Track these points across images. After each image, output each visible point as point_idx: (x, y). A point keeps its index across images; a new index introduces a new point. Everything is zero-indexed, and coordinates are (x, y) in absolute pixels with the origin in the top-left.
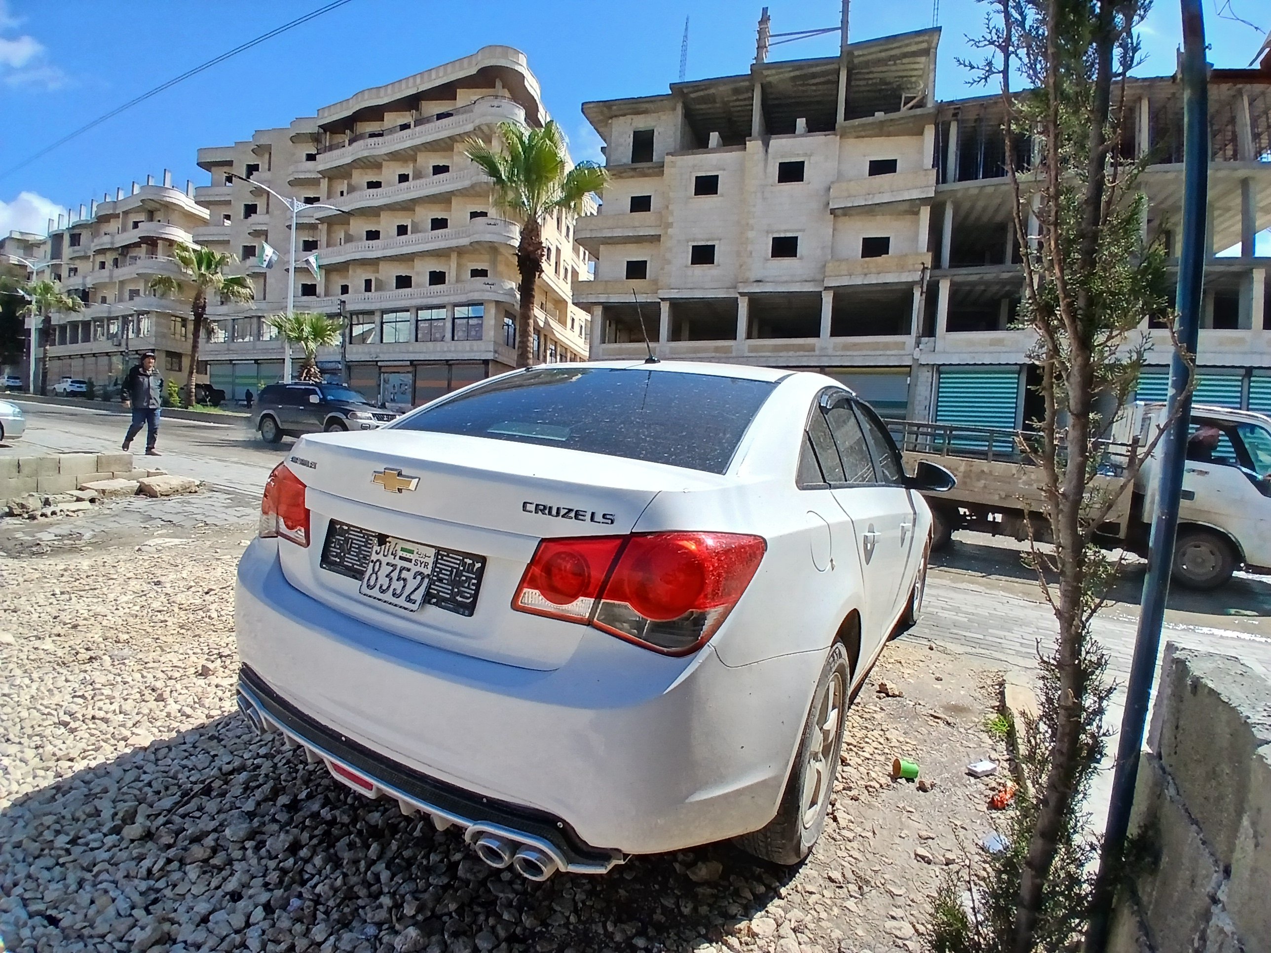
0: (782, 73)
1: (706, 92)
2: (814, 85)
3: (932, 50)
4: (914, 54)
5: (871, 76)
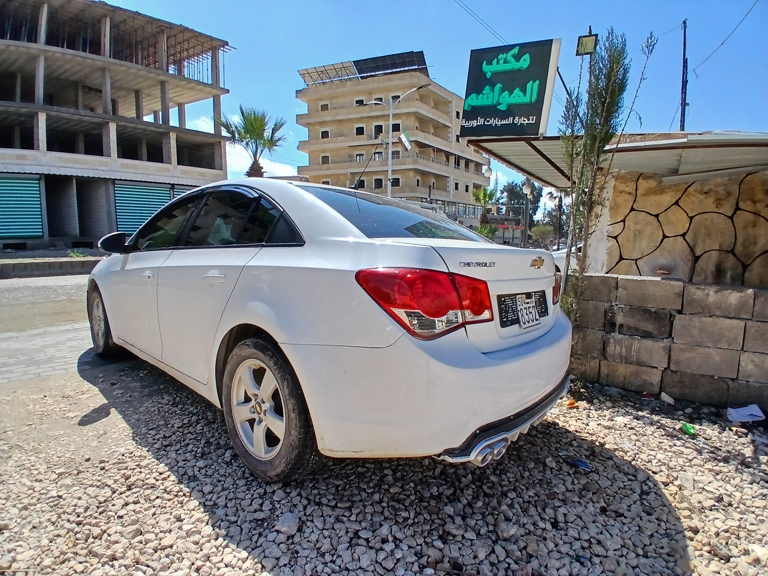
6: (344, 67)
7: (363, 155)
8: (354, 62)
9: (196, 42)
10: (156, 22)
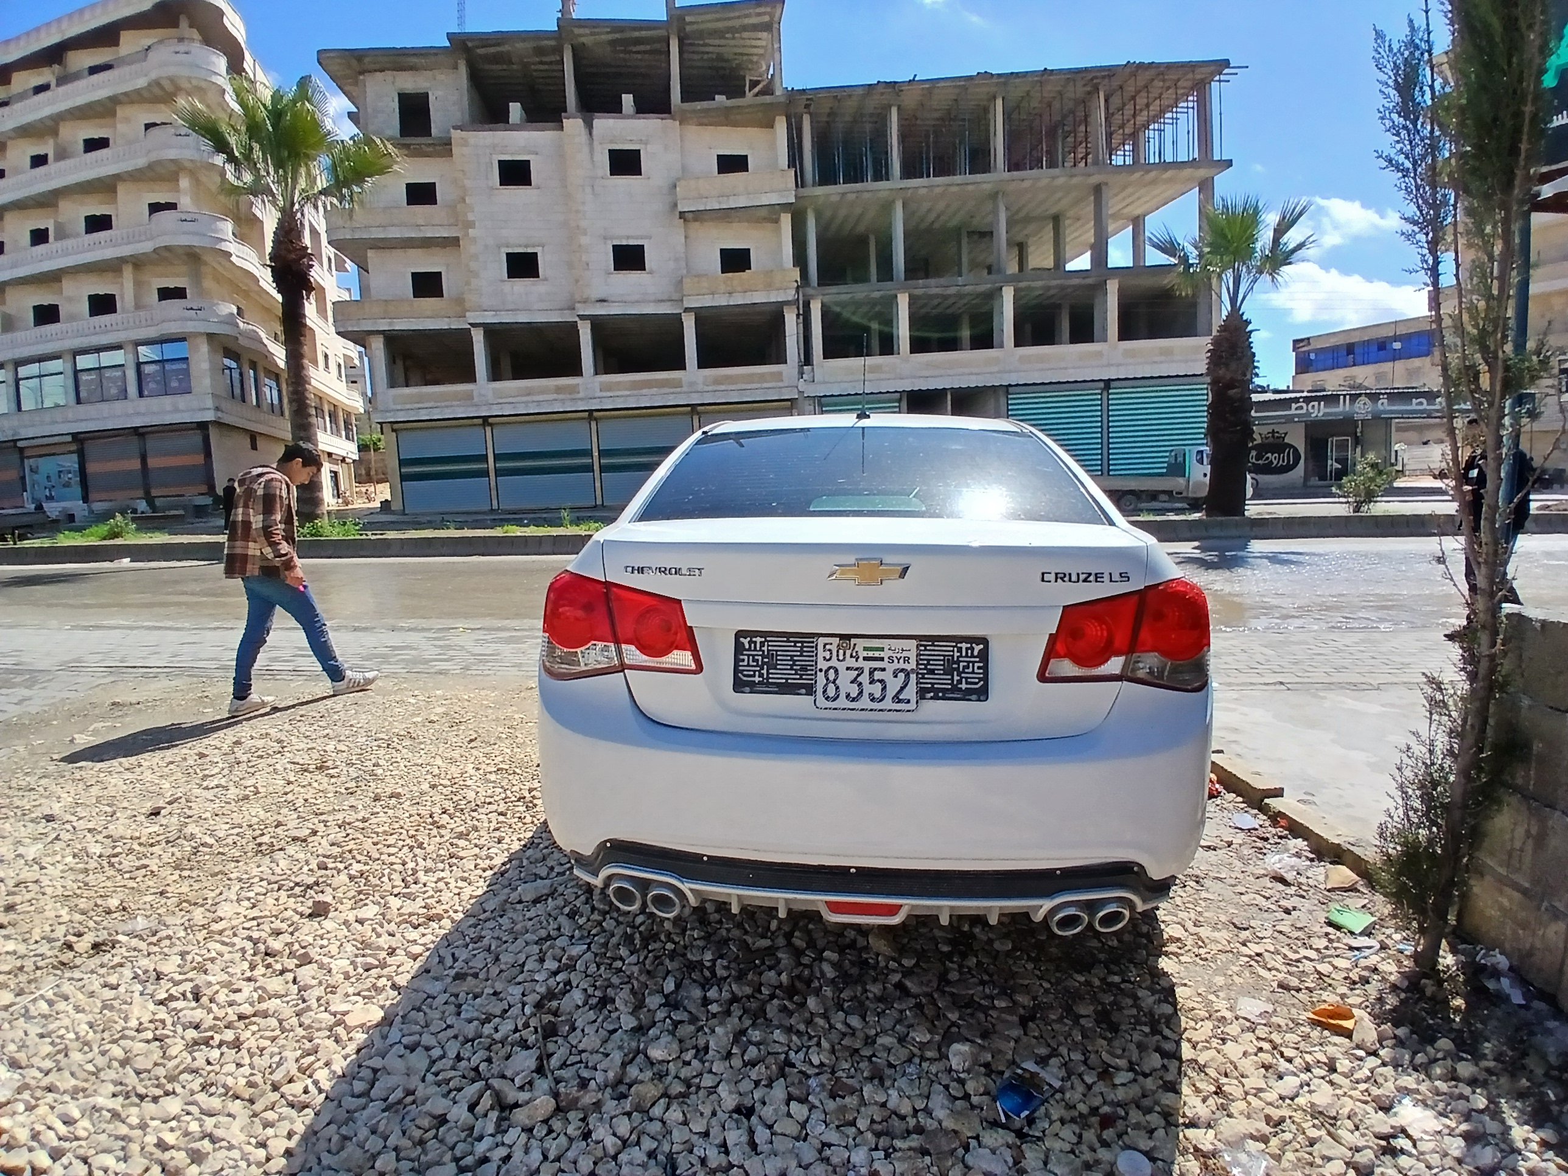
0: (598, 34)
1: (499, 49)
2: (638, 52)
3: (776, 26)
4: (755, 28)
5: (707, 49)
9: (1161, 84)
10: (1080, 75)
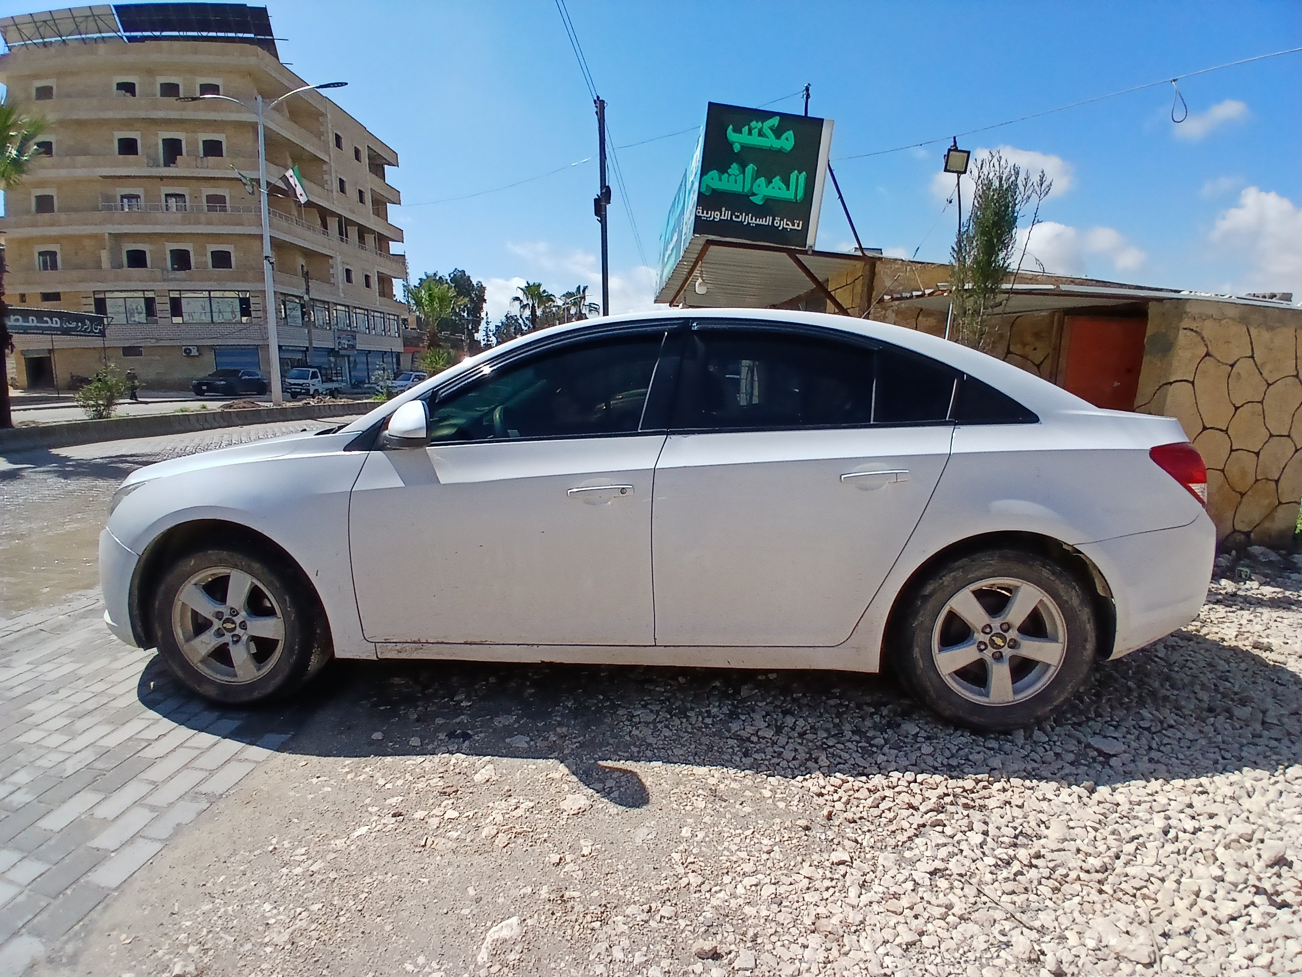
6: (93, 15)
7: (137, 197)
8: (116, 7)
